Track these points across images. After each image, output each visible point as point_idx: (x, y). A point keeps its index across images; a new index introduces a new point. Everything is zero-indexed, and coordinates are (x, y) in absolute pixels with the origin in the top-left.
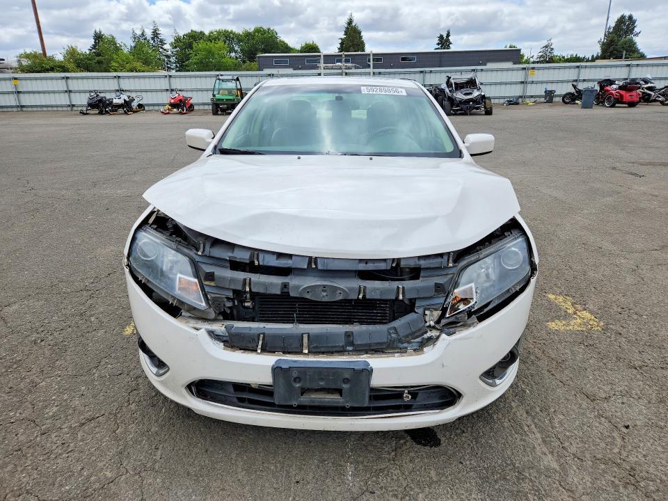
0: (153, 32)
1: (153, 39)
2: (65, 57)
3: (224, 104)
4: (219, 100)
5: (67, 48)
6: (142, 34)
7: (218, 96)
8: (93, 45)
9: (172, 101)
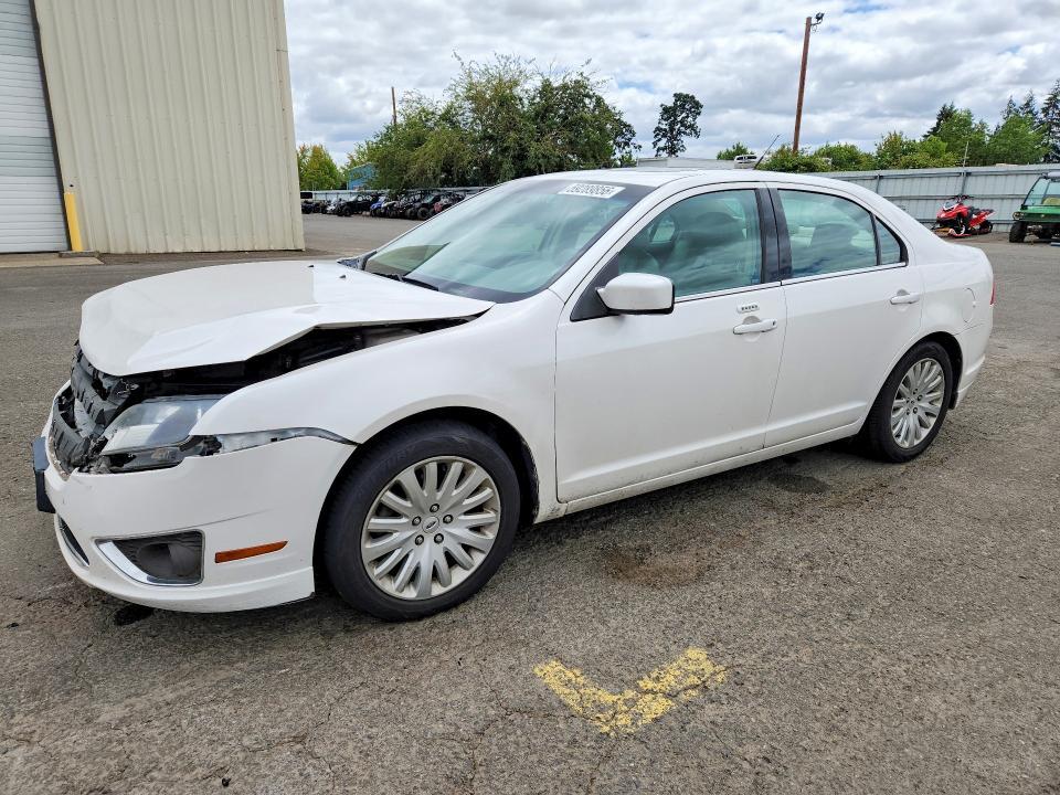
0: (1050, 99)
1: (1045, 111)
2: (880, 149)
3: (1040, 223)
4: (1030, 215)
5: (887, 136)
6: (1027, 105)
7: (1031, 209)
8: (934, 129)
9: (943, 215)
